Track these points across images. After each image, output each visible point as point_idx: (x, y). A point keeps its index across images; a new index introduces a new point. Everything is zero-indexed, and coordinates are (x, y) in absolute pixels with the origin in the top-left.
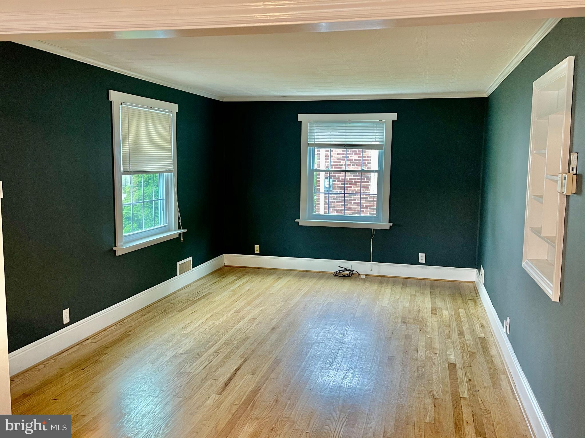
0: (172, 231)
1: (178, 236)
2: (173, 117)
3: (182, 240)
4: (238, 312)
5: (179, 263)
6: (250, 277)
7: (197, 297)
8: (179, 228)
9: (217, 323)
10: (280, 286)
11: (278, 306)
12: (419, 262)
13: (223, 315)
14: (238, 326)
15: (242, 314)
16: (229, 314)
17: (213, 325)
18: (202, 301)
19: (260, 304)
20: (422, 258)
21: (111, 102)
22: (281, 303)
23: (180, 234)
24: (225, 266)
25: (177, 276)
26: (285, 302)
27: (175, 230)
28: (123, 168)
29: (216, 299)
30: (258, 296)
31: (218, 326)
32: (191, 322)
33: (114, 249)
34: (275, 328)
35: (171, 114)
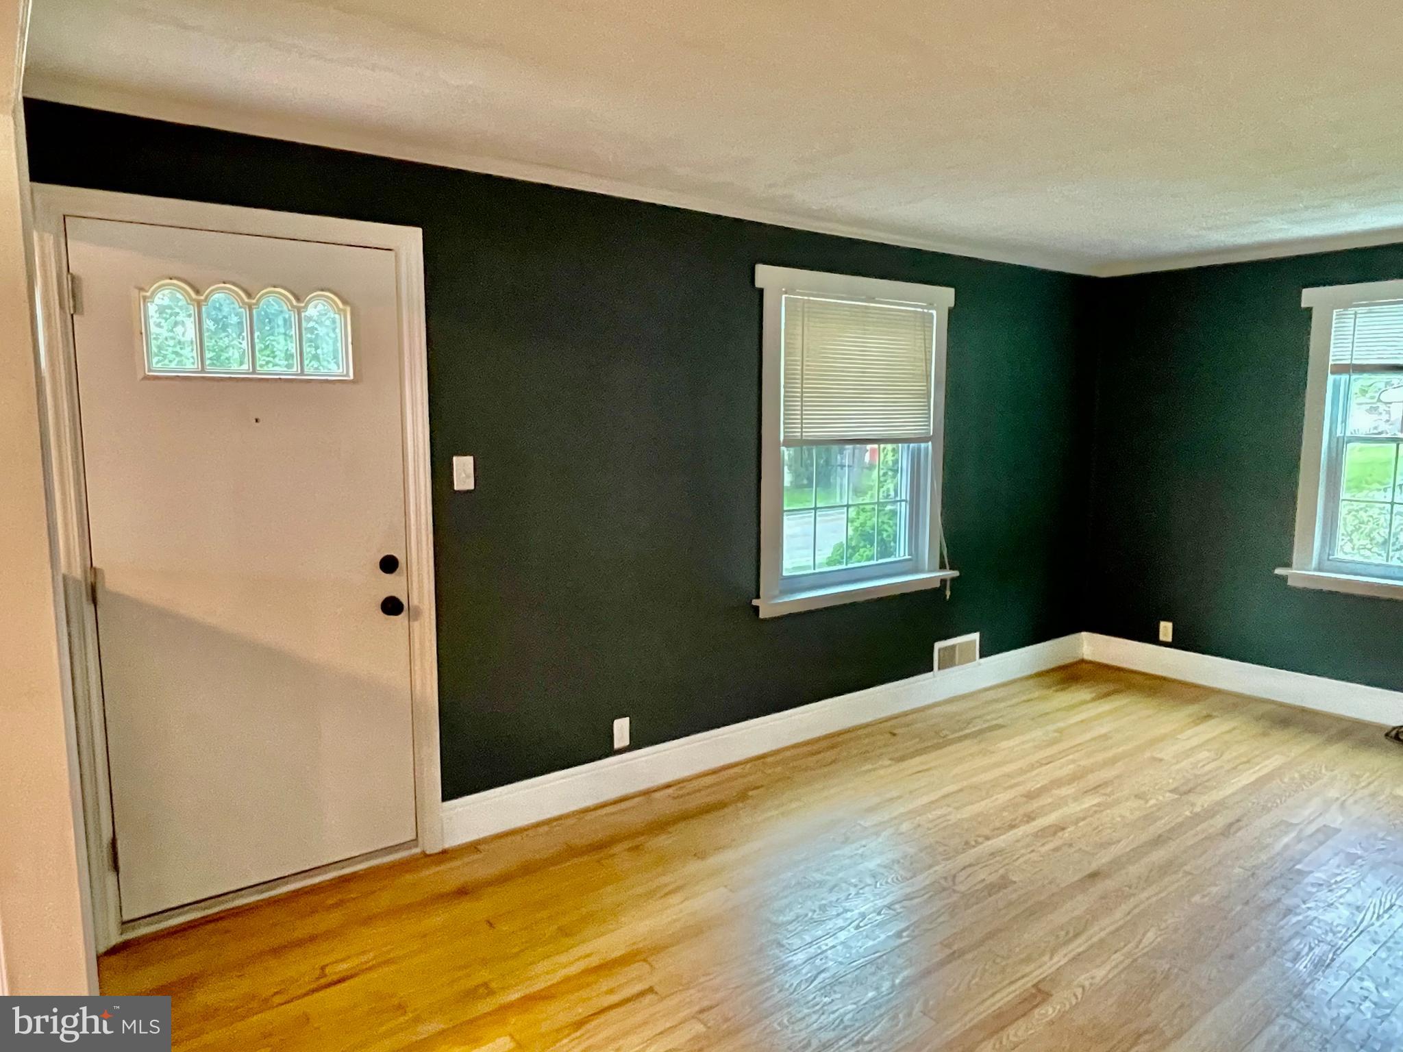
0: (922, 571)
1: (938, 585)
2: (938, 319)
3: (948, 593)
4: (1030, 796)
5: (938, 645)
6: (1128, 700)
7: (961, 730)
8: (942, 567)
9: (954, 818)
10: (1195, 742)
11: (1152, 802)
13: (988, 796)
14: (999, 842)
15: (1035, 805)
16: (1003, 797)
17: (941, 820)
18: (967, 742)
19: (1105, 784)
21: (761, 291)
22: (1168, 794)
23: (943, 581)
24: (1083, 661)
25: (932, 673)
26: (1181, 795)
27: (930, 571)
28: (785, 432)
29: (1005, 744)
30: (1113, 761)
31: (952, 825)
32: (900, 797)
33: (755, 602)
34: (1099, 873)
35: (934, 312)
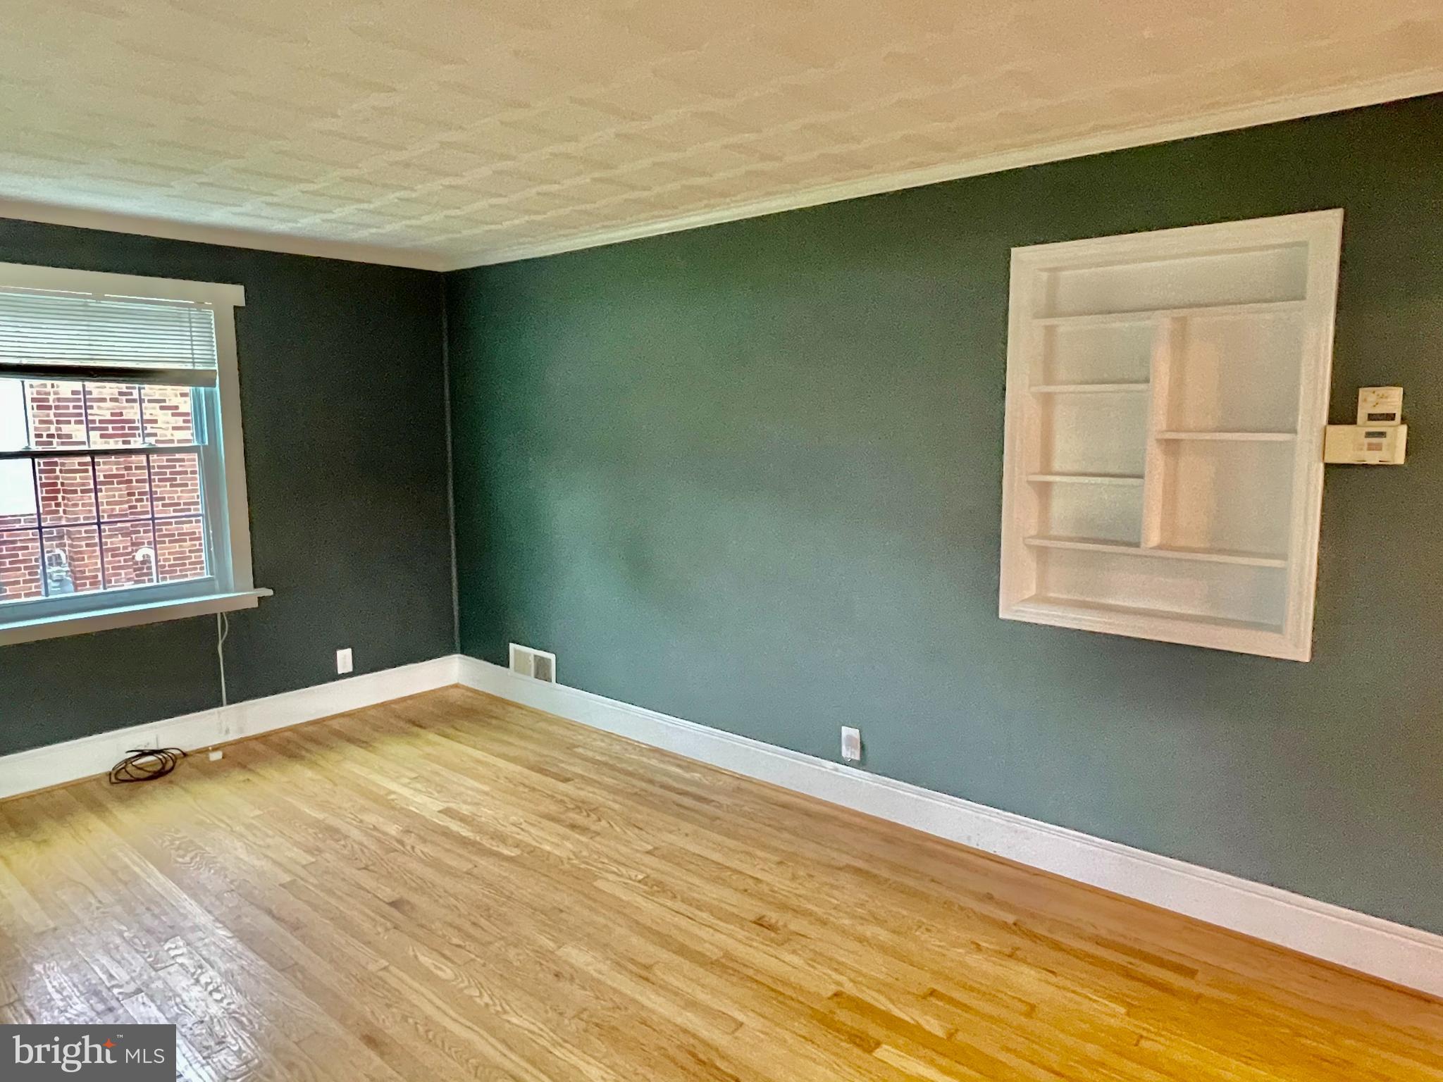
12: (340, 672)
20: (344, 658)
